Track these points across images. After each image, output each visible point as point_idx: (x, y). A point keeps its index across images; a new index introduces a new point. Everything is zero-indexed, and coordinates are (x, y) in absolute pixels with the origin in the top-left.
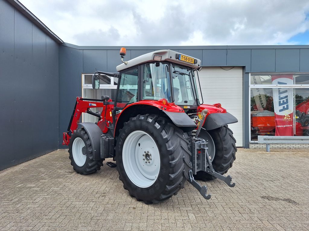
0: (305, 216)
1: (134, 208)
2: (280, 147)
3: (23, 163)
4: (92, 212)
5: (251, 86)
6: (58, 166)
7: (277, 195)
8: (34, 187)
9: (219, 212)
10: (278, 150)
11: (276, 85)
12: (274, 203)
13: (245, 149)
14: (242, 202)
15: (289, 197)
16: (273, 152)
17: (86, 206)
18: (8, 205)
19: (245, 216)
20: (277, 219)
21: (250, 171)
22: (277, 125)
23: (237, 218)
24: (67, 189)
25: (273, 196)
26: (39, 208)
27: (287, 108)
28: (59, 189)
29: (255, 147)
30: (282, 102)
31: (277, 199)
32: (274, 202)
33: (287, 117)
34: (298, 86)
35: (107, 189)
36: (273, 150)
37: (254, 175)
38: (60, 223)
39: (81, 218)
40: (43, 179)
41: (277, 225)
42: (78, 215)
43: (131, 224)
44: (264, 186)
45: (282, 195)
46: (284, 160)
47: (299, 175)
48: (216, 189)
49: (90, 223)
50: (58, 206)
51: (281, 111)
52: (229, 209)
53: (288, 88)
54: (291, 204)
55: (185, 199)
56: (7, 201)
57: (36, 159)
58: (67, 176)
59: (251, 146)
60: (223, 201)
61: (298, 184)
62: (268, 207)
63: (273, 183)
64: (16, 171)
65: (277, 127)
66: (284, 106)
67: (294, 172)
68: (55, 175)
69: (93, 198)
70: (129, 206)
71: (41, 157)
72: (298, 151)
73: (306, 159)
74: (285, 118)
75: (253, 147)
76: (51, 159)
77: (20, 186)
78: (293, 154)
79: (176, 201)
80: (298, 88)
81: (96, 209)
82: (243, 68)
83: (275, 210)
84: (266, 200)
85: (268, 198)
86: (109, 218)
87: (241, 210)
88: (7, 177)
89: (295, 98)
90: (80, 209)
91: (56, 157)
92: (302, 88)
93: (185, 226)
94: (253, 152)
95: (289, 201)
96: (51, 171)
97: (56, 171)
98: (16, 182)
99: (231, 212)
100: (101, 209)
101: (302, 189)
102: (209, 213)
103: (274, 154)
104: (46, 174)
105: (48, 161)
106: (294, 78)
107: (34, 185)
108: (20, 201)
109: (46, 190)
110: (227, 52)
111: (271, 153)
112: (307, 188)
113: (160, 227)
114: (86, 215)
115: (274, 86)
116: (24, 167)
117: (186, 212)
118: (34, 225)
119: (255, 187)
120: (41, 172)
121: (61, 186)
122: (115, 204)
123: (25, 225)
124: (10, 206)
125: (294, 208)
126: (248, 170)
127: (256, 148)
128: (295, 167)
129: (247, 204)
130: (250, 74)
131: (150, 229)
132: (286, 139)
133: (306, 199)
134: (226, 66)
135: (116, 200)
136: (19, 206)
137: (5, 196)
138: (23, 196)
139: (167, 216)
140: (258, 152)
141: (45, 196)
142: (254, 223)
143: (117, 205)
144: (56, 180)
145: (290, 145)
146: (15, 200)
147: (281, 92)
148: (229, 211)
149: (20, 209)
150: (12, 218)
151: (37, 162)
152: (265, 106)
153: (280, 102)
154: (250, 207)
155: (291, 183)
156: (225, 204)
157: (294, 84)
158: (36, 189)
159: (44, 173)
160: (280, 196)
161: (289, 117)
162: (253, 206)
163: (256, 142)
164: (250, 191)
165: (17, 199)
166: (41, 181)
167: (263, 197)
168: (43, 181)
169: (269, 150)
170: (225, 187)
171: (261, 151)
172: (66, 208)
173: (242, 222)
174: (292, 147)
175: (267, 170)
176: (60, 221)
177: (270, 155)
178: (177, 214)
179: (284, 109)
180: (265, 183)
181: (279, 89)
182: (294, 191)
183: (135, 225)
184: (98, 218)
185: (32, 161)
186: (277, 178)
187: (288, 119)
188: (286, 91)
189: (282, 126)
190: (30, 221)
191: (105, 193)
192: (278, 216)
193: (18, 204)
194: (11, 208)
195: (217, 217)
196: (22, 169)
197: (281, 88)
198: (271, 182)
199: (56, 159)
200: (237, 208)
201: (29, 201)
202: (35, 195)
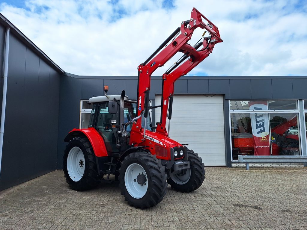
0: (266, 217)
1: (129, 215)
2: (259, 165)
3: (26, 182)
4: (95, 218)
5: (231, 111)
6: (59, 184)
7: (247, 203)
8: (41, 201)
9: (198, 216)
10: (257, 168)
11: (252, 110)
12: (244, 210)
13: (228, 168)
14: (218, 209)
15: (256, 204)
16: (252, 170)
17: (89, 213)
18: (23, 214)
19: (219, 218)
20: (243, 220)
21: (228, 186)
22: (256, 146)
23: (211, 220)
24: (71, 202)
25: (244, 204)
26: (50, 216)
27: (264, 131)
28: (63, 202)
29: (236, 166)
30: (259, 125)
31: (246, 206)
32: (244, 208)
33: (264, 138)
34: (271, 111)
35: (105, 201)
36: (252, 168)
37: (231, 189)
38: (70, 226)
39: (86, 222)
40: (48, 194)
41: (242, 224)
42: (83, 220)
43: (127, 225)
44: (238, 197)
45: (252, 203)
46: (260, 177)
47: (270, 188)
48: (198, 200)
49: (94, 225)
50: (66, 214)
51: (258, 133)
52: (207, 214)
53: (264, 112)
54: (256, 210)
55: (171, 207)
56: (21, 212)
57: (37, 178)
58: (69, 191)
59: (233, 165)
60: (202, 208)
61: (267, 195)
62: (238, 212)
63: (246, 194)
64: (22, 189)
65: (256, 148)
66: (261, 129)
67: (266, 186)
68: (58, 191)
69: (94, 208)
70: (125, 213)
71: (41, 177)
72: (275, 169)
73: (279, 175)
74: (263, 139)
75: (235, 166)
76: (51, 178)
77: (28, 200)
78: (269, 172)
79: (164, 209)
80: (272, 112)
81: (98, 216)
82: (223, 95)
83: (243, 214)
84: (238, 208)
85: (239, 206)
86: (109, 222)
87: (216, 214)
88: (15, 194)
89: (270, 122)
90: (84, 216)
91: (56, 176)
92: (275, 112)
93: (170, 226)
94: (234, 170)
95: (256, 207)
96: (53, 188)
97: (58, 188)
98: (24, 198)
99: (208, 216)
100: (102, 216)
101: (268, 199)
102: (190, 217)
103: (253, 171)
104: (50, 191)
105: (49, 180)
106: (268, 104)
107: (41, 200)
108: (32, 211)
109: (53, 203)
110: (209, 81)
111: (250, 171)
112: (273, 198)
113: (151, 227)
114: (90, 220)
115: (251, 111)
116: (27, 185)
117: (171, 216)
118: (49, 228)
119: (231, 198)
120: (45, 189)
121: (65, 200)
122: (113, 212)
123: (41, 227)
124: (25, 215)
125: (258, 212)
126: (227, 185)
127: (238, 167)
128: (268, 182)
129: (222, 211)
130: (229, 101)
131: (143, 228)
132: (263, 158)
133: (270, 206)
134: (208, 93)
135: (114, 210)
136: (32, 215)
137: (17, 208)
138: (33, 208)
139: (156, 219)
140: (238, 171)
141: (53, 208)
142: (225, 223)
143: (115, 213)
144: (60, 195)
145: (267, 164)
146: (27, 211)
147: (257, 116)
148: (206, 215)
149: (33, 216)
150: (29, 223)
151: (39, 181)
152: (246, 128)
153: (257, 125)
154: (224, 212)
155: (261, 194)
156: (203, 210)
157: (268, 109)
158: (43, 202)
159: (47, 190)
160: (250, 204)
161: (266, 138)
162: (226, 212)
163: (237, 161)
164: (226, 201)
165: (28, 210)
166: (46, 196)
167: (235, 205)
168: (48, 196)
169: (248, 168)
170: (205, 199)
171: (241, 169)
172: (72, 216)
173: (215, 222)
174: (270, 165)
175: (243, 185)
176: (70, 225)
177: (249, 172)
178: (164, 218)
179: (261, 131)
180: (240, 195)
181: (255, 113)
182: (262, 201)
183: (130, 226)
184: (100, 222)
185: (33, 180)
186: (250, 191)
187: (265, 140)
188: (261, 116)
189: (260, 147)
190: (44, 224)
191: (104, 204)
192: (244, 217)
193: (31, 214)
194: (25, 216)
195: (196, 219)
196: (26, 187)
197: (257, 112)
198: (244, 194)
199: (56, 178)
200: (213, 213)
201: (40, 211)
202: (43, 206)
